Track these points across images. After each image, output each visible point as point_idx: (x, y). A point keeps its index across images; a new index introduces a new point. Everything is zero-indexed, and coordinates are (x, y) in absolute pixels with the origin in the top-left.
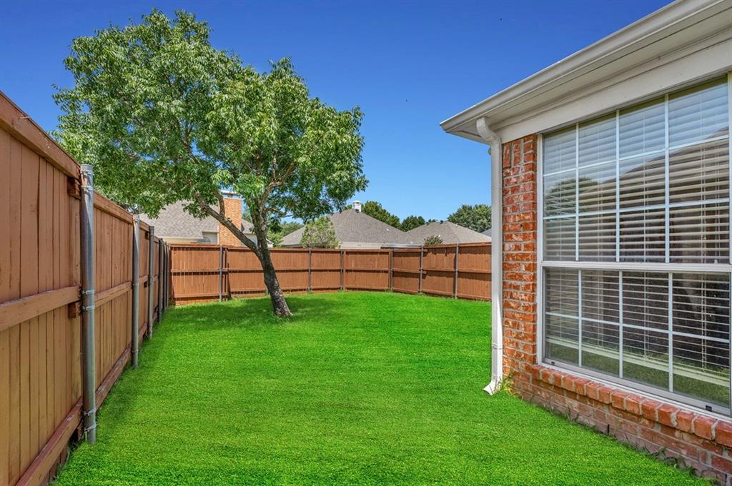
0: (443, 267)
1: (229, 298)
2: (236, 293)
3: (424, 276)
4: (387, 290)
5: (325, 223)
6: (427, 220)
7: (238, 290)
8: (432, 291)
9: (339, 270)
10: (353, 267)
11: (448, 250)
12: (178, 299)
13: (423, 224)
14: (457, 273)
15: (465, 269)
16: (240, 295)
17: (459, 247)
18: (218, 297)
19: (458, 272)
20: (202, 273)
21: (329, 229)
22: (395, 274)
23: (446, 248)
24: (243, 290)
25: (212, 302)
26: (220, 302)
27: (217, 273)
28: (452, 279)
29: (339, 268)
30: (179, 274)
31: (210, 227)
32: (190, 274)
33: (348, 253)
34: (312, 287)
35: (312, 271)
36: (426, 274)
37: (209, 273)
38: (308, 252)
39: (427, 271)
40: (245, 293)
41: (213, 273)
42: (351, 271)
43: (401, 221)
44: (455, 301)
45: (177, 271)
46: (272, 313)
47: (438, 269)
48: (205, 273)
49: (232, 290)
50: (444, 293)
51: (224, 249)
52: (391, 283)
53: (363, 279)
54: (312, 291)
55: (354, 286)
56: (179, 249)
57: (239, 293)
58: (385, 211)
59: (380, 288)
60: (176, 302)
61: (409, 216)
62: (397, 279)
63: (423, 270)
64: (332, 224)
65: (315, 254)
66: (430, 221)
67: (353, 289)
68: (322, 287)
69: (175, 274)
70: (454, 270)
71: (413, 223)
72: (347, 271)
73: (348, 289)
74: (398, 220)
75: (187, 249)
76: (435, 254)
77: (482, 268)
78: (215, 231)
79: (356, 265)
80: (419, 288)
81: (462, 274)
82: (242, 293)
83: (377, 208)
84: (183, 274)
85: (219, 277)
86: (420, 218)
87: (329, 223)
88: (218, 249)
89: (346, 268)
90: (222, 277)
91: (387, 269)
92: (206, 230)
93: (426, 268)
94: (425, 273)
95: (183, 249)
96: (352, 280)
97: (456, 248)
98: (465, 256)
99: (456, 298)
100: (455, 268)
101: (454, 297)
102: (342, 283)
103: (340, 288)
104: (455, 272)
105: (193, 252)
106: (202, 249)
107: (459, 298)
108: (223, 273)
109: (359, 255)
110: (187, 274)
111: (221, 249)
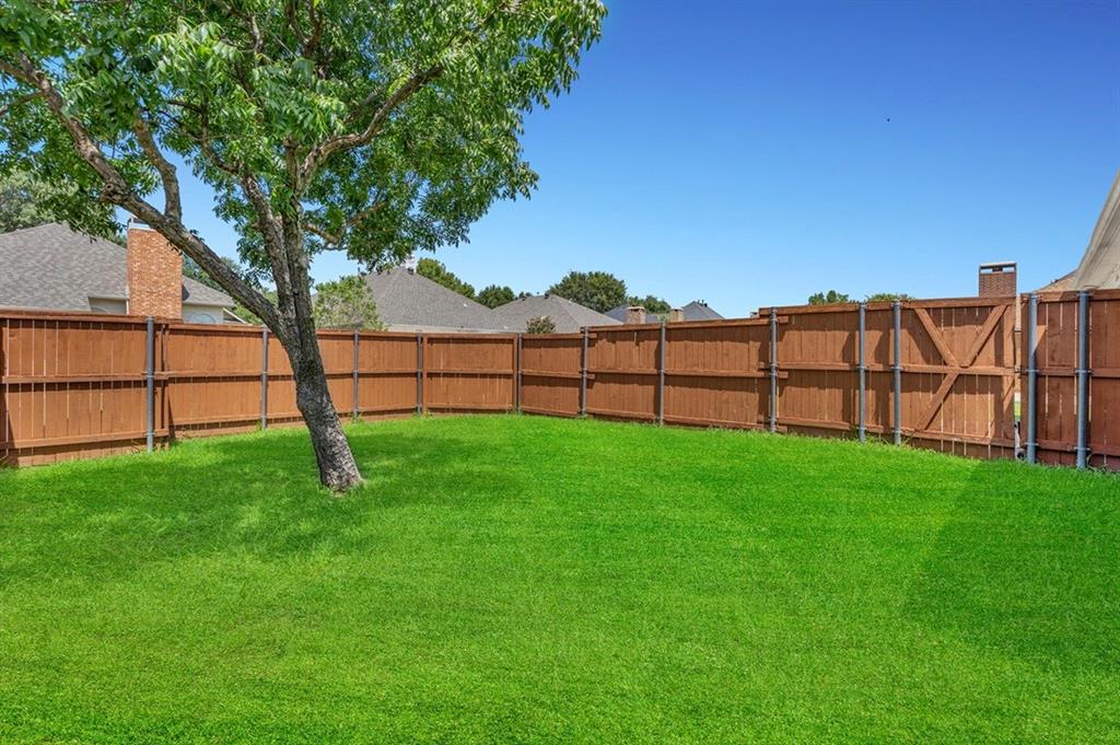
0: (630, 366)
1: (169, 439)
2: (187, 427)
3: (590, 383)
4: (510, 411)
5: (355, 288)
6: (517, 294)
7: (191, 420)
8: (607, 411)
9: (416, 375)
10: (442, 367)
11: (643, 335)
12: (27, 451)
13: (512, 300)
14: (663, 377)
15: (678, 370)
16: (198, 433)
17: (667, 329)
18: (143, 441)
19: (665, 375)
20: (96, 385)
21: (366, 300)
22: (527, 380)
23: (638, 331)
24: (206, 420)
25: (125, 456)
26: (149, 453)
27: (138, 384)
28: (651, 388)
29: (413, 370)
30: (26, 387)
31: (107, 288)
32: (62, 386)
33: (432, 340)
34: (362, 409)
35: (360, 375)
36: (594, 381)
37: (118, 385)
38: (352, 337)
39: (596, 374)
40: (211, 426)
41: (127, 384)
42: (438, 375)
43: (477, 293)
44: (661, 429)
45: (20, 380)
46: (313, 482)
47: (620, 370)
48: (107, 385)
49: (177, 421)
50: (636, 414)
51: (157, 327)
52: (517, 398)
53: (461, 391)
54: (360, 417)
55: (443, 405)
56: (27, 323)
57: (194, 427)
58: (452, 275)
59: (496, 407)
60: (21, 459)
61: (489, 285)
62: (530, 390)
63: (588, 372)
64: (369, 290)
65: (367, 342)
66: (521, 295)
67: (442, 410)
68: (380, 408)
69: (14, 388)
70: (655, 372)
71: (496, 298)
72: (430, 375)
73: (433, 410)
74: (473, 291)
75: (51, 324)
76: (614, 342)
77: (716, 367)
78: (121, 297)
79: (448, 363)
80: (581, 405)
81: (672, 379)
82: (202, 426)
83: (438, 271)
84: (38, 387)
85: (145, 392)
86: (506, 289)
87: (364, 288)
88: (142, 326)
89: (427, 369)
90: (154, 393)
91: (510, 371)
92: (97, 294)
93: (593, 368)
94: (593, 377)
95: (40, 323)
96: (440, 391)
97: (660, 330)
98: (679, 345)
99: (662, 423)
100: (658, 367)
101: (657, 421)
102: (419, 398)
103: (416, 409)
104: (659, 375)
105: (71, 332)
106: (97, 325)
107: (667, 423)
108: (156, 383)
109: (452, 346)
110: (51, 386)
111: (150, 327)
